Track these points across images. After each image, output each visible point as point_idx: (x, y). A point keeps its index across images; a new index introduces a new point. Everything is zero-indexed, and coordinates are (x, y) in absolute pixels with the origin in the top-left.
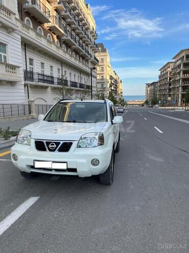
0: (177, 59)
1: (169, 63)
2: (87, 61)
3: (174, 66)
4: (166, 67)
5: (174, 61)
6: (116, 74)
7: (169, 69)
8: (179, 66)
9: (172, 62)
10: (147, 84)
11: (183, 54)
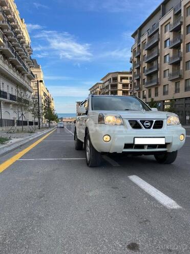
0: (105, 80)
1: (97, 84)
2: (23, 75)
3: (103, 86)
4: (95, 88)
5: (102, 82)
6: (48, 91)
7: (98, 89)
8: (107, 87)
9: (100, 83)
10: (77, 102)
11: (110, 77)
